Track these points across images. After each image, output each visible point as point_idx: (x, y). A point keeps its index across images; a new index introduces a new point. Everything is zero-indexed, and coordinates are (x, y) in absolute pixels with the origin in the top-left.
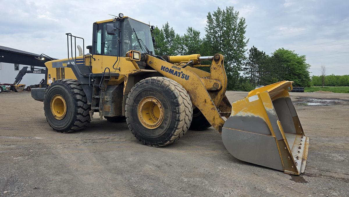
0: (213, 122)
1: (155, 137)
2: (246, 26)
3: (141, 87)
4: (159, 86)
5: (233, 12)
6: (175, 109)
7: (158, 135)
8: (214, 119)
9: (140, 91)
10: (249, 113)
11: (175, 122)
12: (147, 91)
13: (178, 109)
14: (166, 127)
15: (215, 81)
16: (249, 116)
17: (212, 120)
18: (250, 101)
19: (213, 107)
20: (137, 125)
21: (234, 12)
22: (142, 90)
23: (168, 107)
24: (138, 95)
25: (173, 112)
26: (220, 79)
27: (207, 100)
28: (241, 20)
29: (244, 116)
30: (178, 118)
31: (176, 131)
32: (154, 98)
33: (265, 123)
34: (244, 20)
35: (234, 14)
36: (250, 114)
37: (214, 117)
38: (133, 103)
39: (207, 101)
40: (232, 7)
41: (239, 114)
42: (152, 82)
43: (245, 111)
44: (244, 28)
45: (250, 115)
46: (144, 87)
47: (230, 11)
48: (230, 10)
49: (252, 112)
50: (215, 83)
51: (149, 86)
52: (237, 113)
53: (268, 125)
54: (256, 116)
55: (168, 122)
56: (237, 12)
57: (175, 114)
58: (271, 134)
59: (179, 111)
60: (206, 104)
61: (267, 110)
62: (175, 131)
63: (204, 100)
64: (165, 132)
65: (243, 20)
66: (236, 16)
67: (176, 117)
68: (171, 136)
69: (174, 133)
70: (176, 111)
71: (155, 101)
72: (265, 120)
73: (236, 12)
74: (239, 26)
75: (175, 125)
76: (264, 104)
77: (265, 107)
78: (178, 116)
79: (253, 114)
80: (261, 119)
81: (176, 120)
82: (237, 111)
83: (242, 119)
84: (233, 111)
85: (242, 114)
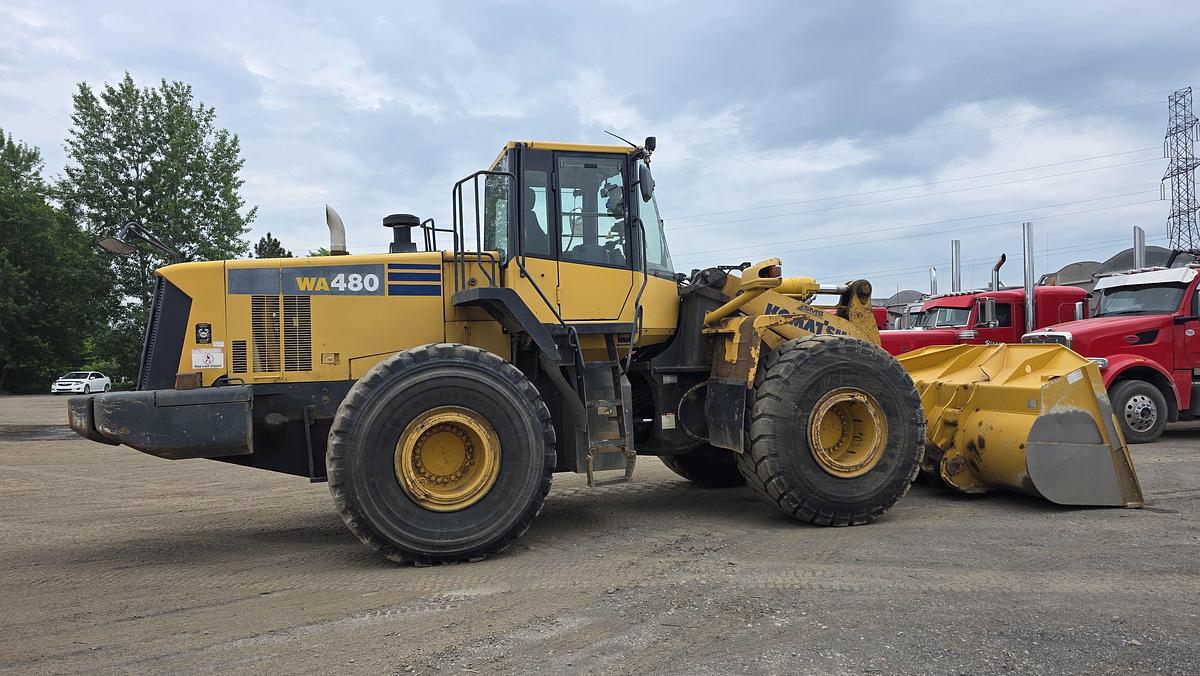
1: (867, 498)
2: (242, 162)
3: (817, 364)
4: (869, 359)
5: (190, 103)
6: (915, 415)
7: (876, 490)
9: (816, 374)
10: (1069, 406)
11: (915, 448)
12: (838, 372)
13: (919, 413)
14: (894, 463)
16: (1069, 412)
18: (1070, 383)
20: (809, 472)
21: (194, 104)
22: (824, 370)
23: (899, 412)
24: (811, 387)
25: (911, 423)
28: (223, 139)
29: (1061, 412)
30: (921, 437)
31: (917, 470)
32: (860, 392)
33: (1093, 421)
34: (235, 142)
35: (194, 114)
36: (1071, 408)
38: (796, 410)
40: (185, 85)
41: (1053, 411)
42: (848, 349)
43: (1062, 403)
44: (236, 168)
45: (1071, 411)
46: (827, 363)
47: (176, 98)
48: (179, 96)
49: (1075, 404)
51: (841, 360)
52: (1050, 408)
53: (1098, 425)
54: (1080, 411)
55: (897, 452)
56: (207, 108)
57: (915, 427)
58: (1102, 442)
59: (921, 419)
61: (1098, 396)
62: (914, 471)
64: (893, 478)
65: (228, 141)
66: (203, 123)
67: (917, 435)
68: (905, 487)
69: (912, 476)
70: (917, 418)
71: (860, 398)
72: (1094, 417)
73: (202, 105)
74: (217, 159)
76: (1094, 385)
77: (1095, 391)
78: (921, 432)
79: (1075, 408)
80: (1087, 415)
81: (917, 442)
82: (1050, 404)
83: (1059, 419)
84: (1043, 406)
85: (1058, 409)
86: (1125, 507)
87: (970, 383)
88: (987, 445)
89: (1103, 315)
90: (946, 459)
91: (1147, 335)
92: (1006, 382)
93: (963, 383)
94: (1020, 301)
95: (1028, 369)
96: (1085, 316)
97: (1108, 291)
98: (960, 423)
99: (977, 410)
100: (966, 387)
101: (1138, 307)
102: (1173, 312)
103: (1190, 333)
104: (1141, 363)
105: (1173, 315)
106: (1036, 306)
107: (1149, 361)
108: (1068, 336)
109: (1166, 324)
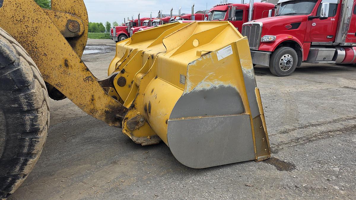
0: (92, 107)
6: (16, 100)
8: (93, 100)
10: (216, 82)
11: (23, 140)
13: (26, 98)
15: (69, 17)
16: (215, 87)
17: (89, 103)
18: (220, 58)
19: (87, 75)
25: (7, 112)
26: (77, 12)
27: (69, 61)
29: (208, 88)
30: (32, 125)
31: (29, 162)
33: (238, 94)
36: (217, 84)
37: (93, 96)
39: (71, 63)
41: (199, 88)
43: (210, 79)
45: (217, 86)
49: (221, 80)
50: (69, 21)
52: (196, 85)
53: (242, 97)
54: (226, 85)
57: (19, 115)
58: (244, 111)
59: (30, 104)
60: (70, 70)
61: (245, 72)
62: (25, 163)
63: (62, 63)
67: (23, 125)
68: (13, 182)
69: (22, 169)
70: (20, 105)
72: (238, 91)
75: (22, 147)
76: (242, 61)
77: (242, 67)
78: (32, 120)
79: (222, 83)
80: (233, 89)
81: (25, 133)
82: (197, 80)
83: (205, 94)
84: (189, 83)
85: (205, 85)
86: (255, 160)
87: (155, 54)
88: (152, 111)
89: (279, 15)
90: (127, 118)
91: (296, 25)
92: (174, 55)
93: (152, 54)
94: (247, 8)
95: (196, 43)
96: (273, 15)
97: (283, 4)
98: (141, 88)
99: (156, 78)
100: (152, 57)
101: (294, 12)
103: (314, 24)
104: (291, 38)
105: (308, 15)
106: (253, 11)
107: (294, 38)
108: (261, 24)
109: (305, 19)
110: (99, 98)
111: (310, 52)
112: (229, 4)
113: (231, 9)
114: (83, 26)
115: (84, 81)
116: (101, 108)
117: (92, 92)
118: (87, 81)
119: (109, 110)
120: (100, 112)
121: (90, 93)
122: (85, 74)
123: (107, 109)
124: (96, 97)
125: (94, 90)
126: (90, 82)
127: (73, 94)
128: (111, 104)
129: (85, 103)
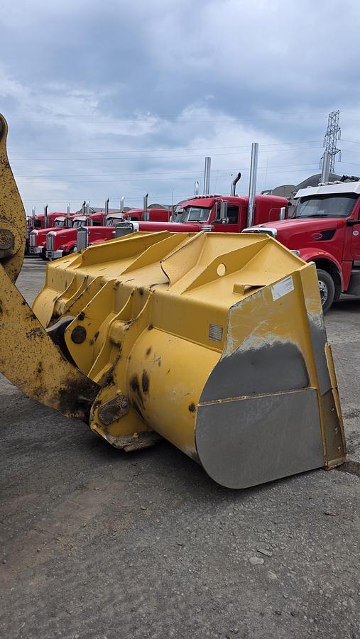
0: (38, 384)
8: (40, 371)
10: (270, 336)
16: (268, 345)
17: (33, 377)
18: (275, 298)
19: (34, 327)
27: (5, 302)
29: (258, 346)
33: (300, 356)
36: (271, 339)
37: (40, 364)
39: (7, 305)
41: (245, 347)
43: (261, 332)
45: (271, 343)
49: (278, 332)
52: (241, 342)
53: (306, 361)
54: (284, 342)
58: (308, 384)
60: (4, 319)
61: (311, 318)
72: (301, 350)
76: (307, 301)
77: (308, 311)
79: (277, 338)
80: (294, 347)
82: (242, 335)
83: (255, 358)
84: (231, 340)
85: (254, 342)
86: (324, 468)
87: (147, 287)
88: (151, 387)
89: (298, 217)
90: (99, 403)
91: (328, 233)
92: (188, 289)
93: (139, 286)
94: (245, 204)
95: (221, 270)
96: (286, 217)
97: (304, 199)
98: (124, 346)
99: (151, 328)
100: (141, 292)
101: (322, 212)
102: (346, 216)
103: (356, 233)
104: (322, 255)
105: (346, 219)
106: (255, 209)
107: (327, 254)
108: (274, 231)
109: (340, 225)
110: (52, 366)
111: (352, 276)
112: (215, 196)
113: (219, 205)
114: (19, 238)
115: (28, 337)
116: (53, 386)
117: (39, 357)
118: (33, 336)
119: (66, 387)
120: (50, 393)
121: (35, 359)
122: (30, 325)
123: (63, 387)
124: (46, 366)
125: (43, 352)
126: (37, 338)
127: (7, 362)
128: (70, 376)
129: (27, 376)
